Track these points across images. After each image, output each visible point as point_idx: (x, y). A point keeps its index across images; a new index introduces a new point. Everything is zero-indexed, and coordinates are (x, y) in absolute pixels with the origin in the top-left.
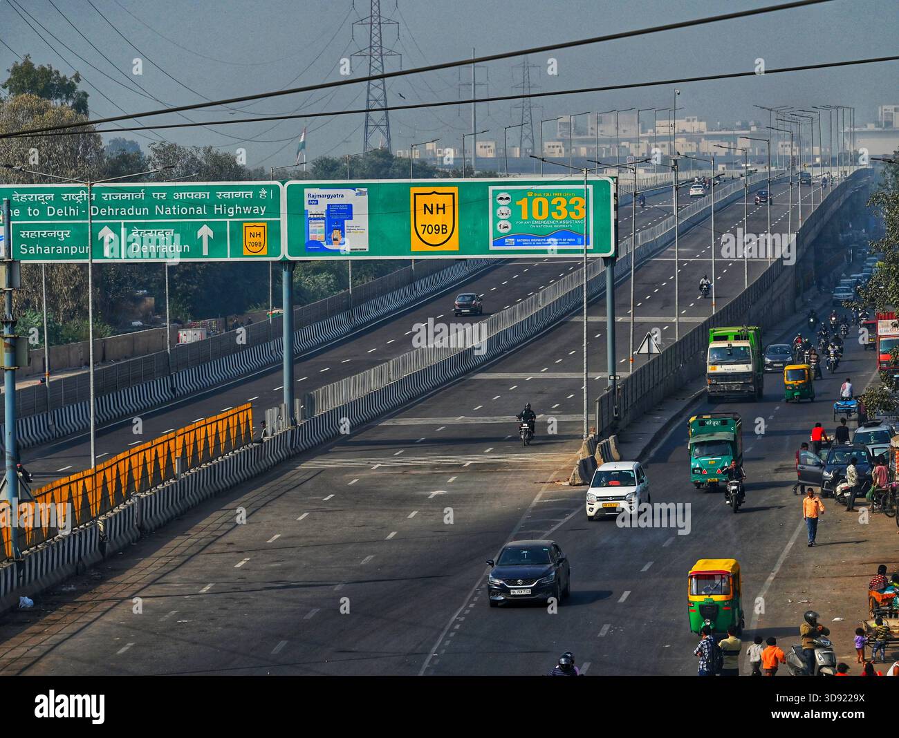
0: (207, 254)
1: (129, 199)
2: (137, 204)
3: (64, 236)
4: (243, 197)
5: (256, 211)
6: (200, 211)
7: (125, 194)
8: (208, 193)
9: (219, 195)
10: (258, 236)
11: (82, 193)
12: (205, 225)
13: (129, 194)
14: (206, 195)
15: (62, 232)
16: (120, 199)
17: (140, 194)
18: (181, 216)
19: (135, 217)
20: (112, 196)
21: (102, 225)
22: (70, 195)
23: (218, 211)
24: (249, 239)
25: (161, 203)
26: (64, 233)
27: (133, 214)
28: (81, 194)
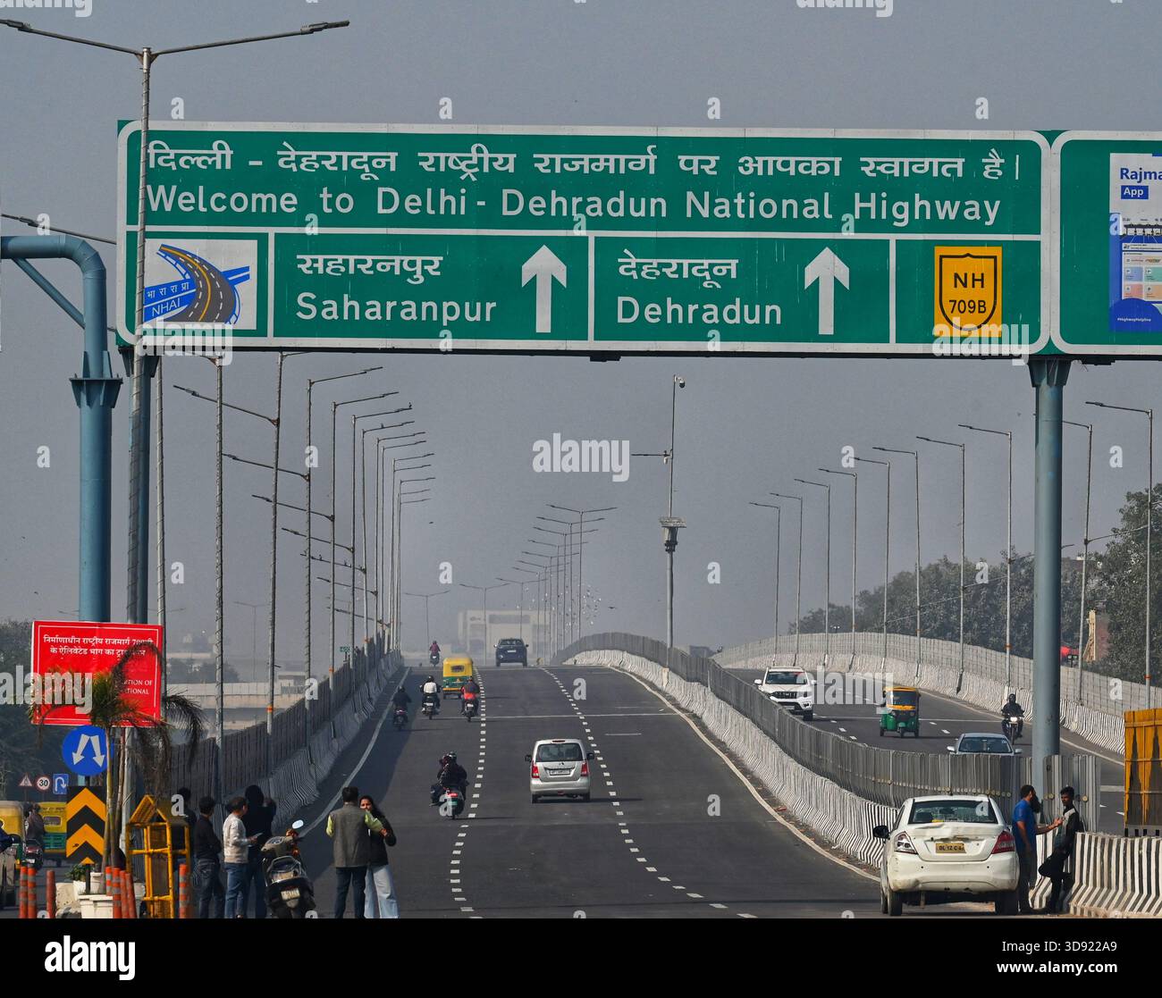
0: (831, 332)
1: (612, 171)
2: (635, 184)
3: (425, 272)
4: (935, 174)
5: (972, 214)
6: (812, 210)
7: (602, 157)
8: (837, 160)
9: (870, 165)
10: (978, 284)
11: (479, 150)
12: (827, 250)
13: (612, 158)
14: (832, 164)
15: (419, 259)
16: (586, 171)
17: (643, 158)
18: (759, 224)
19: (628, 222)
20: (563, 161)
21: (536, 243)
22: (442, 156)
23: (865, 211)
24: (951, 292)
25: (700, 183)
26: (424, 263)
27: (621, 213)
28: (474, 155)
